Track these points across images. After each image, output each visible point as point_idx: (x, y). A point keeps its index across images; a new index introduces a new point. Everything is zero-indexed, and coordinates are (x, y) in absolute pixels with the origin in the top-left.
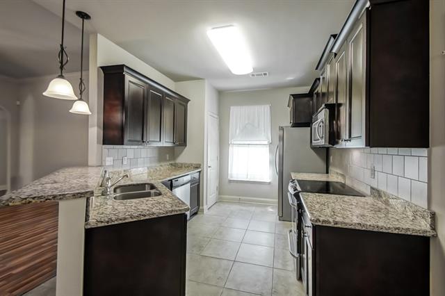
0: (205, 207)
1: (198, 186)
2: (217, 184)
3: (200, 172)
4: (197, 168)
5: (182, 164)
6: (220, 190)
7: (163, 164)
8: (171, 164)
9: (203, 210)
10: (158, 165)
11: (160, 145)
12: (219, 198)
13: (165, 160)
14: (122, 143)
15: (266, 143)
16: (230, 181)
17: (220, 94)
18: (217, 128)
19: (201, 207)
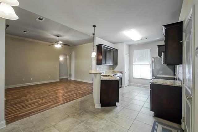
0: (124, 86)
1: (122, 78)
2: (128, 79)
3: (122, 74)
4: (121, 72)
5: (116, 71)
6: (130, 81)
7: (110, 71)
8: (113, 71)
9: (123, 87)
10: (109, 71)
11: (110, 65)
12: (130, 84)
13: (111, 70)
14: (101, 64)
15: (149, 64)
16: (134, 78)
17: (130, 46)
18: (128, 58)
19: (122, 86)
